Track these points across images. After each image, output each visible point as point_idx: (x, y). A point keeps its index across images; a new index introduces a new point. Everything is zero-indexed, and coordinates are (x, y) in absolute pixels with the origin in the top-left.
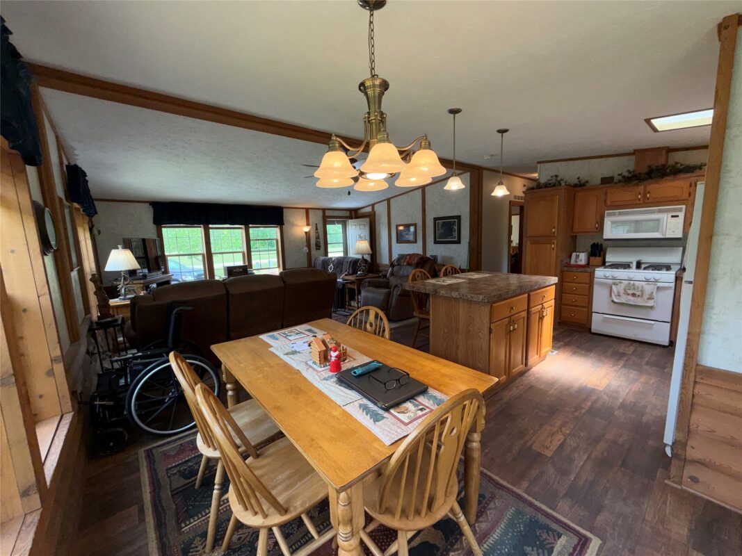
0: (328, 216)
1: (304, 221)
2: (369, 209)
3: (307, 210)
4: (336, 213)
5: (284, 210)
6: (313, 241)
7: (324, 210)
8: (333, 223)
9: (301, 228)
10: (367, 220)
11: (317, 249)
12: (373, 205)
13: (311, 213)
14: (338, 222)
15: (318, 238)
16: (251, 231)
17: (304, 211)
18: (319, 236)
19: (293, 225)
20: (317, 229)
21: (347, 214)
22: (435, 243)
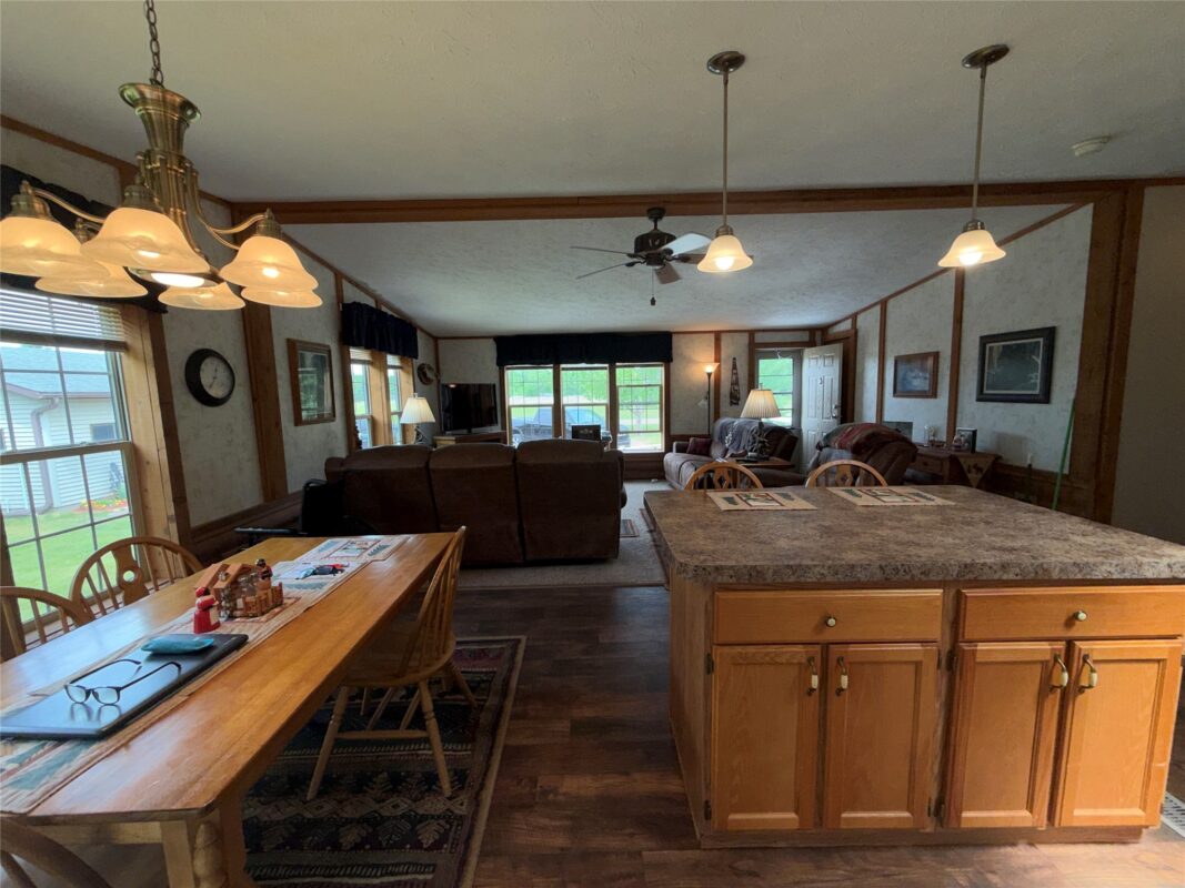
0: (759, 344)
1: (711, 354)
2: (846, 326)
3: (718, 335)
4: (778, 338)
5: (675, 338)
6: (725, 388)
7: (752, 333)
8: (773, 356)
9: (702, 366)
10: (838, 347)
11: (732, 403)
12: (854, 317)
13: (725, 340)
14: (784, 355)
15: (735, 383)
16: (619, 372)
17: (712, 337)
18: (737, 379)
19: (690, 361)
20: (734, 367)
21: (805, 337)
22: (978, 400)
